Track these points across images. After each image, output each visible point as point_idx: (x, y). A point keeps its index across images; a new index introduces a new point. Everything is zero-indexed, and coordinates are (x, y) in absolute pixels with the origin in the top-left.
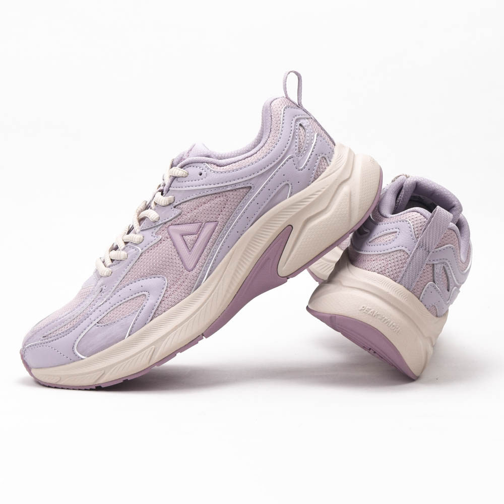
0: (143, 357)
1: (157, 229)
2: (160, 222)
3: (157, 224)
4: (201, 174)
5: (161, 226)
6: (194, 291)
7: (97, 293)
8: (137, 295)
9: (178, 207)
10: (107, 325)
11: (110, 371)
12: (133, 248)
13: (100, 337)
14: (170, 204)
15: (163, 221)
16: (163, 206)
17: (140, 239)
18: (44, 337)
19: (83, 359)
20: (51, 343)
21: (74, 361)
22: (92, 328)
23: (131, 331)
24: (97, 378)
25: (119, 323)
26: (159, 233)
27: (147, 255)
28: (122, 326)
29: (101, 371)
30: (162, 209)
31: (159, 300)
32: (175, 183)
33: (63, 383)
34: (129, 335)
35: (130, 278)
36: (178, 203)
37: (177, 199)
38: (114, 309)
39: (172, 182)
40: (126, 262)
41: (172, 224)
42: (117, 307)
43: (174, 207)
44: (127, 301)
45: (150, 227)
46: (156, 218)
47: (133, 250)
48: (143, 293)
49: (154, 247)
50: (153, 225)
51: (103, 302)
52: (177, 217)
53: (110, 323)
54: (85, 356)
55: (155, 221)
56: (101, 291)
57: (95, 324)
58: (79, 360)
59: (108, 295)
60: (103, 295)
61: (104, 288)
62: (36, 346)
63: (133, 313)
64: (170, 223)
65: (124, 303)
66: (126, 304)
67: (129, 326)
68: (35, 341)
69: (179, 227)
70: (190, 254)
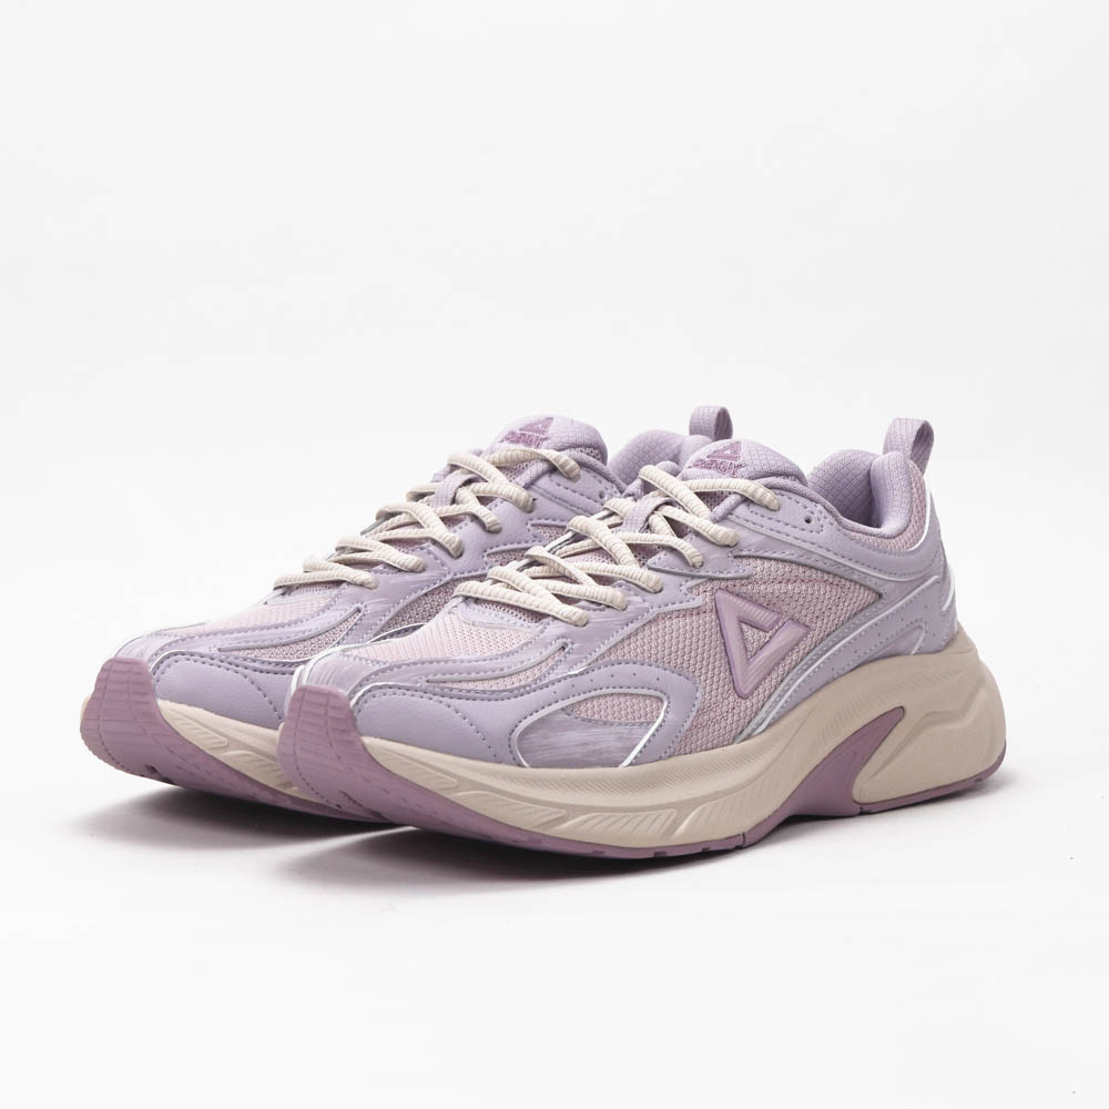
0: (642, 822)
1: (692, 583)
2: (703, 573)
3: (694, 573)
4: (808, 521)
5: (702, 580)
6: (743, 741)
7: (551, 649)
8: (645, 691)
9: (745, 561)
10: (590, 721)
11: (578, 816)
12: (637, 595)
13: (572, 738)
14: (728, 546)
15: (710, 574)
16: (713, 543)
17: (657, 583)
18: (428, 681)
19: (523, 766)
20: (455, 702)
21: (500, 762)
22: (555, 712)
23: (636, 758)
24: (546, 819)
25: (614, 729)
26: (695, 591)
27: (668, 623)
28: (620, 739)
29: (560, 808)
30: (707, 548)
31: (687, 726)
32: (742, 510)
33: (460, 796)
34: (631, 764)
35: (629, 653)
36: (744, 553)
37: (743, 544)
38: (599, 697)
39: (737, 505)
40: (624, 616)
41: (726, 589)
42: (606, 696)
43: (735, 557)
44: (626, 695)
45: (676, 570)
46: (697, 560)
47: (639, 599)
48: (658, 694)
49: (684, 616)
50: (685, 571)
51: (576, 672)
52: (741, 578)
53: (596, 721)
54: (527, 762)
55: (694, 566)
56: (563, 648)
57: (563, 709)
58: (511, 764)
59: (582, 662)
60: (570, 657)
61: (570, 646)
62: (410, 693)
63: (642, 724)
64: (723, 584)
65: (619, 694)
66: (622, 699)
67: (635, 746)
68: (404, 681)
69: (739, 602)
70: (749, 664)
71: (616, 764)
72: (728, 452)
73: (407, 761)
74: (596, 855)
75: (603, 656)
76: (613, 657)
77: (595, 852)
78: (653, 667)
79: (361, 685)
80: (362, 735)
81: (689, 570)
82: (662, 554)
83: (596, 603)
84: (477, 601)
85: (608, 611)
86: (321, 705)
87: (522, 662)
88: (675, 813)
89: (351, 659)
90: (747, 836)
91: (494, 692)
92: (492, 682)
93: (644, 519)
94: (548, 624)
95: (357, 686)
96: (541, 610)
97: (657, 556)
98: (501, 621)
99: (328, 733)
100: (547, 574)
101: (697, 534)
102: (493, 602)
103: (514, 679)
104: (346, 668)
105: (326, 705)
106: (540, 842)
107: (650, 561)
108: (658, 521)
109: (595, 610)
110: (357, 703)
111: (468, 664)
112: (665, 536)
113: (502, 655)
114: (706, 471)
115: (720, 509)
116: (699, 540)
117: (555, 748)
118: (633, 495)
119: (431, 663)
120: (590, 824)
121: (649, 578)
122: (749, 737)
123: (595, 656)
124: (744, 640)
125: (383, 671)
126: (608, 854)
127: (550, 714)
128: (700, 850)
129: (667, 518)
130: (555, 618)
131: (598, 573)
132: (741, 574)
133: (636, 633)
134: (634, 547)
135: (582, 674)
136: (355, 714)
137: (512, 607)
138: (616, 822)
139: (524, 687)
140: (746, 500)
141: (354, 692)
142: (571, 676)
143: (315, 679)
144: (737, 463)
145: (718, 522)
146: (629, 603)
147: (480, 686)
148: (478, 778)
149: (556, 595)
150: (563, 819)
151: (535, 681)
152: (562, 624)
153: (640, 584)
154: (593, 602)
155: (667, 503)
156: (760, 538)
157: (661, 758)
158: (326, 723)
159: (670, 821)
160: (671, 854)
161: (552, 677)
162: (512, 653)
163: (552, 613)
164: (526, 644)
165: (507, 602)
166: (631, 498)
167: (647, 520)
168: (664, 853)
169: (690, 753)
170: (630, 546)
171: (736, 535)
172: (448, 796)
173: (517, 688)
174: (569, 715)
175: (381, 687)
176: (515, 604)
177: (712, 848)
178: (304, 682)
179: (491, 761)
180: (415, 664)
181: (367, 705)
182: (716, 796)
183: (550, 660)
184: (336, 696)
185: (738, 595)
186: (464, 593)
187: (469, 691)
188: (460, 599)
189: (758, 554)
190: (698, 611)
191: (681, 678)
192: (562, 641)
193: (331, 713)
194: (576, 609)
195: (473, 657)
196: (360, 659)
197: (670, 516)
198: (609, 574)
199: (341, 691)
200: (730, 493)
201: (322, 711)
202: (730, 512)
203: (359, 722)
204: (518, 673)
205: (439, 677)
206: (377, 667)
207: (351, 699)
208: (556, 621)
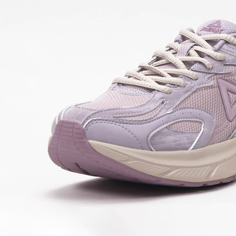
0: (198, 172)
1: (209, 76)
2: (212, 72)
3: (209, 72)
5: (212, 75)
6: (231, 139)
7: (158, 104)
8: (195, 120)
9: (228, 67)
10: (176, 132)
11: (174, 170)
12: (189, 81)
13: (170, 139)
14: (221, 61)
15: (215, 72)
16: (216, 60)
17: (196, 76)
18: (113, 117)
19: (152, 151)
20: (125, 125)
21: (143, 149)
22: (163, 129)
23: (194, 146)
24: (162, 172)
25: (186, 135)
26: (210, 79)
27: (201, 92)
28: (188, 139)
29: (167, 167)
30: (214, 62)
31: (211, 133)
32: (225, 46)
33: (129, 163)
34: (193, 149)
35: (188, 104)
36: (228, 63)
37: (227, 60)
38: (178, 122)
39: (223, 44)
40: (185, 89)
41: (222, 78)
42: (181, 122)
43: (224, 65)
44: (188, 121)
45: (202, 71)
46: (210, 66)
47: (189, 83)
48: (199, 120)
49: (207, 89)
50: (206, 71)
51: (170, 112)
52: (227, 74)
53: (179, 132)
54: (154, 149)
55: (209, 69)
56: (163, 103)
57: (166, 127)
58: (148, 150)
59: (171, 108)
60: (166, 106)
61: (165, 102)
62: (107, 122)
63: (195, 133)
64: (221, 76)
65: (186, 121)
66: (187, 123)
67: (194, 142)
68: (104, 117)
69: (227, 83)
70: (232, 108)
71: (187, 149)
72: (216, 25)
73: (108, 149)
74: (182, 186)
75: (178, 105)
76: (182, 106)
77: (181, 185)
78: (197, 110)
79: (87, 119)
80: (88, 139)
81: (207, 71)
82: (196, 65)
83: (173, 85)
84: (123, 84)
85: (178, 88)
86: (71, 128)
87: (148, 109)
88: (210, 168)
89: (81, 109)
90: (235, 177)
91: (139, 121)
92: (138, 117)
93: (187, 51)
94: (156, 93)
95: (85, 120)
96: (152, 88)
97: (195, 65)
98: (135, 93)
99: (74, 139)
100: (150, 74)
101: (209, 56)
102: (130, 85)
103: (146, 115)
104: (80, 113)
105: (73, 128)
106: (160, 181)
107: (192, 68)
108: (192, 52)
109: (173, 87)
110: (86, 127)
111: (128, 110)
112: (196, 57)
113: (140, 106)
114: (208, 32)
115: (217, 46)
116: (210, 59)
117: (165, 143)
118: (178, 41)
119: (114, 110)
120: (179, 173)
121: (193, 74)
122: (233, 137)
123: (175, 106)
124: (229, 98)
125: (95, 113)
126: (186, 185)
127: (162, 129)
128: (219, 183)
129: (196, 50)
130: (158, 91)
131: (172, 73)
132: (227, 72)
133: (190, 96)
134: (185, 62)
135: (171, 113)
136: (85, 131)
137: (139, 87)
138: (189, 172)
139: (151, 119)
140: (227, 42)
141: (84, 122)
142: (168, 114)
143: (67, 117)
144: (221, 29)
145: (216, 51)
146: (186, 84)
147: (134, 119)
148: (135, 155)
149: (156, 82)
150: (169, 172)
151: (154, 116)
152: (161, 93)
153: (190, 77)
154: (172, 84)
155: (195, 45)
156: (233, 57)
157: (203, 146)
158: (73, 135)
159: (209, 171)
160: (209, 184)
161: (161, 114)
162: (144, 105)
163: (157, 89)
164: (149, 101)
165: (137, 85)
166: (177, 42)
167: (188, 52)
168: (207, 184)
169: (213, 144)
170: (183, 61)
171: (224, 56)
172: (124, 163)
173: (148, 119)
174: (168, 129)
175: (95, 120)
176: (140, 85)
177: (224, 182)
178: (62, 119)
179: (140, 149)
180: (107, 110)
181: (90, 127)
182: (224, 161)
183: (158, 108)
184: (77, 124)
185: (226, 80)
186: (118, 82)
187: (130, 121)
188: (116, 84)
189: (233, 64)
190: (212, 87)
191: (208, 114)
192: (162, 100)
193: (75, 131)
194: (166, 87)
195: (128, 107)
196: (85, 109)
197: (197, 50)
198: (177, 73)
199: (78, 122)
200: (220, 40)
201: (71, 130)
202: (221, 47)
203: (87, 134)
204: (147, 113)
205: (117, 115)
206: (92, 112)
207: (83, 125)
208: (159, 92)
